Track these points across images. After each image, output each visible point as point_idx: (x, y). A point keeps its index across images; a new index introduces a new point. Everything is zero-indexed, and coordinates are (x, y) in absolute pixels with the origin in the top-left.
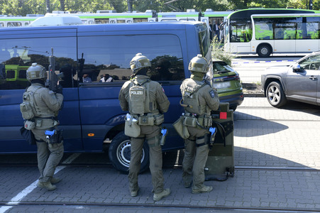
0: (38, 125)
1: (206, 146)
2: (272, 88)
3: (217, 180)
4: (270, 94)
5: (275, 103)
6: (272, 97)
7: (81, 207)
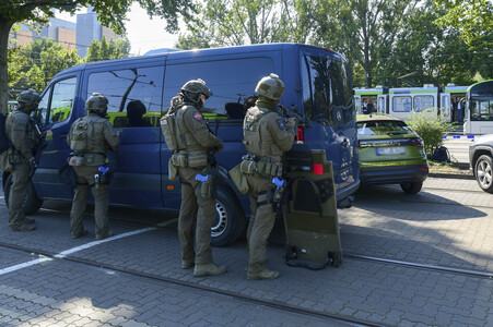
0: (89, 160)
1: (269, 205)
2: (482, 164)
3: (306, 267)
4: (480, 173)
5: (487, 186)
6: (482, 177)
7: (112, 273)
